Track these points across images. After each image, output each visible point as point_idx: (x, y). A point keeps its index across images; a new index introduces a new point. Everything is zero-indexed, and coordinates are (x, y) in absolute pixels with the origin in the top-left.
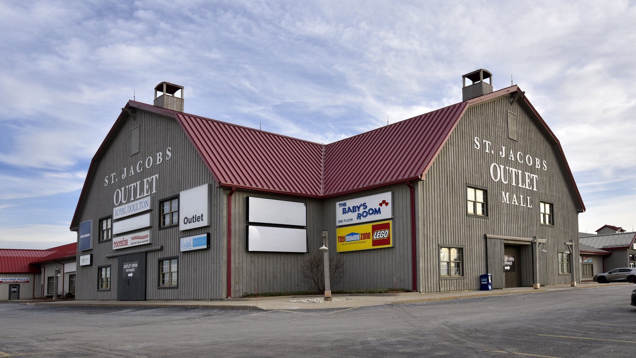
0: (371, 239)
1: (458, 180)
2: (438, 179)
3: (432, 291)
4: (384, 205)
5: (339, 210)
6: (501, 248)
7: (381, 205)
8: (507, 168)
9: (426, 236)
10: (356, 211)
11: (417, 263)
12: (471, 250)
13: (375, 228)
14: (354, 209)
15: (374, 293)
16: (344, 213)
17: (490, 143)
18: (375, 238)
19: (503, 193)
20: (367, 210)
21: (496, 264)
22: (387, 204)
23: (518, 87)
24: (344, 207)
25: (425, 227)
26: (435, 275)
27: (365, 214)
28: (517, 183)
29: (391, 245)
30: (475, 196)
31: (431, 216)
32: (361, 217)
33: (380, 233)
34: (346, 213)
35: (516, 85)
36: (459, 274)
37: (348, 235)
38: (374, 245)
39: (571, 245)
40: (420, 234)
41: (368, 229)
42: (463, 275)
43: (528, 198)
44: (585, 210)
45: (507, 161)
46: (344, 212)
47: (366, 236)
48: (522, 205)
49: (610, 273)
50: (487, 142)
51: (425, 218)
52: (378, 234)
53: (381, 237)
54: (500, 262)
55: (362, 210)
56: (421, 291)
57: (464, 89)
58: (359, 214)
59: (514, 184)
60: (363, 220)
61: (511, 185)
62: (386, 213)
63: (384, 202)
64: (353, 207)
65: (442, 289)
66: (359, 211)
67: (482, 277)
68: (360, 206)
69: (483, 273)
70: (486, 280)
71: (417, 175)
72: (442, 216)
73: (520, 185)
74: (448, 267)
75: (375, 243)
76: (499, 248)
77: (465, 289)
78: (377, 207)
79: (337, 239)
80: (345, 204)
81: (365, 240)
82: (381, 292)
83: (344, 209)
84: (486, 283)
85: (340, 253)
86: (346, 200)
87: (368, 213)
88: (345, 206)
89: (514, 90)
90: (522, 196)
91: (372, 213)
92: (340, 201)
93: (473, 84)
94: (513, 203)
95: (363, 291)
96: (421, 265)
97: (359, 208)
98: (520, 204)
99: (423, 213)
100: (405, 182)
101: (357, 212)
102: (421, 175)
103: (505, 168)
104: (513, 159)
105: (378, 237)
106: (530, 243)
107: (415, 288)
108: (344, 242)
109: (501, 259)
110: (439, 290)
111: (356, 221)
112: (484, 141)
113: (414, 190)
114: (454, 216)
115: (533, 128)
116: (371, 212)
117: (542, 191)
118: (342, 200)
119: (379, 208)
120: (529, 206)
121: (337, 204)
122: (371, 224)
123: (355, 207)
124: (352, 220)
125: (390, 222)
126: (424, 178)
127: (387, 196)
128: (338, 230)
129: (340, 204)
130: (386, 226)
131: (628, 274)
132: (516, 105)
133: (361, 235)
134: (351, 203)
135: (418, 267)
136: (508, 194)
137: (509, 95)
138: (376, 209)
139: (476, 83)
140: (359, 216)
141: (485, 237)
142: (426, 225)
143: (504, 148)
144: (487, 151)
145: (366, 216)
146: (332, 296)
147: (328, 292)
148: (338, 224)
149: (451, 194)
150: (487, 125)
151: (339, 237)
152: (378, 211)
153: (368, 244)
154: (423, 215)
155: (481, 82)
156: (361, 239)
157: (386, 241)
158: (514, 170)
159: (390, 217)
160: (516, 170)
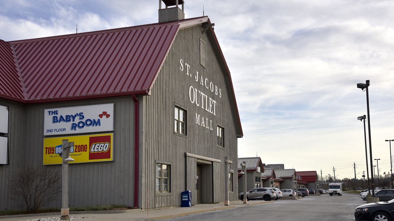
0: (88, 152)
1: (169, 98)
2: (156, 95)
3: (150, 208)
4: (104, 117)
5: (48, 118)
6: (195, 166)
7: (101, 116)
8: (199, 92)
9: (147, 151)
10: (70, 120)
11: (140, 179)
12: (176, 168)
13: (93, 141)
14: (68, 118)
15: (97, 210)
16: (54, 122)
17: (189, 66)
18: (92, 150)
19: (196, 114)
20: (84, 120)
21: (192, 181)
22: (108, 116)
23: (209, 19)
24: (55, 115)
25: (147, 142)
26: (152, 191)
27: (81, 125)
28: (205, 107)
29: (111, 159)
30: (178, 115)
31: (151, 131)
32: (77, 128)
33: (98, 146)
34: (57, 121)
35: (207, 16)
36: (167, 190)
37: (58, 147)
38: (90, 159)
39: (244, 166)
40: (143, 149)
41: (85, 141)
42: (170, 192)
43: (211, 121)
44: (243, 135)
45: (198, 86)
46: (55, 120)
47: (82, 148)
48: (207, 127)
49: (251, 192)
50: (188, 65)
51: (147, 133)
52: (96, 147)
53: (100, 150)
54: (194, 179)
55: (77, 120)
56: (143, 208)
57: (160, 10)
58: (73, 124)
59: (203, 107)
60: (78, 131)
61: (201, 108)
62: (107, 125)
63: (105, 113)
64: (67, 116)
65: (157, 206)
66: (74, 120)
67: (183, 194)
68: (76, 116)
69: (183, 190)
70: (187, 197)
71: (143, 89)
72: (158, 132)
73: (206, 109)
74: (160, 184)
75: (92, 156)
76: (194, 166)
77: (172, 205)
78: (97, 118)
79: (44, 150)
80: (56, 112)
81: (80, 152)
82: (105, 209)
83: (54, 117)
84: (187, 199)
85: (47, 166)
86: (57, 107)
87: (85, 124)
88: (57, 114)
89: (205, 20)
90: (207, 119)
91: (90, 125)
92: (48, 108)
93: (167, 8)
94: (202, 125)
95: (83, 208)
96: (143, 180)
97: (74, 118)
98: (206, 126)
99: (145, 128)
100: (131, 95)
101: (71, 122)
102: (148, 90)
103: (198, 92)
104: (203, 85)
105: (96, 150)
106: (210, 163)
107: (136, 205)
108: (53, 153)
109: (195, 177)
110: (154, 207)
111: (69, 131)
112: (186, 64)
113: (139, 104)
114: (166, 133)
115: (214, 57)
116: (88, 123)
117: (218, 116)
118: (52, 108)
119: (99, 120)
120: (211, 129)
121: (46, 111)
122: (88, 137)
123: (69, 116)
124: (64, 130)
125: (112, 135)
126: (150, 93)
127: (109, 108)
128: (45, 140)
129: (49, 112)
130: (107, 139)
131: (264, 194)
132: (205, 35)
133: (75, 147)
134: (63, 112)
135: (140, 183)
136: (199, 115)
137: (201, 24)
138: (94, 120)
139: (169, 7)
140: (74, 127)
141: (186, 156)
142: (147, 141)
143: (197, 73)
144: (188, 74)
145: (83, 127)
146: (70, 214)
147: (65, 210)
148: (46, 134)
149: (164, 111)
150: (188, 49)
151: (46, 148)
152: (96, 123)
153: (84, 157)
154: (145, 130)
155: (177, 7)
156: (76, 151)
157: (106, 155)
158: (203, 94)
159: (112, 129)
160: (204, 95)
